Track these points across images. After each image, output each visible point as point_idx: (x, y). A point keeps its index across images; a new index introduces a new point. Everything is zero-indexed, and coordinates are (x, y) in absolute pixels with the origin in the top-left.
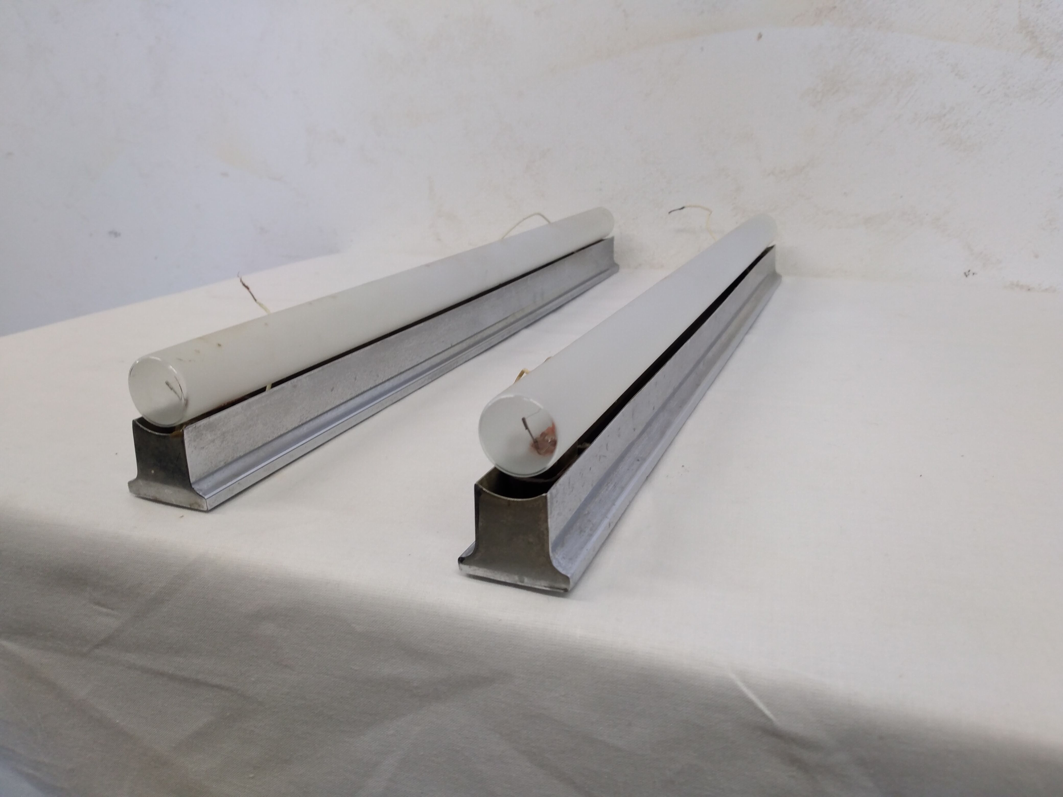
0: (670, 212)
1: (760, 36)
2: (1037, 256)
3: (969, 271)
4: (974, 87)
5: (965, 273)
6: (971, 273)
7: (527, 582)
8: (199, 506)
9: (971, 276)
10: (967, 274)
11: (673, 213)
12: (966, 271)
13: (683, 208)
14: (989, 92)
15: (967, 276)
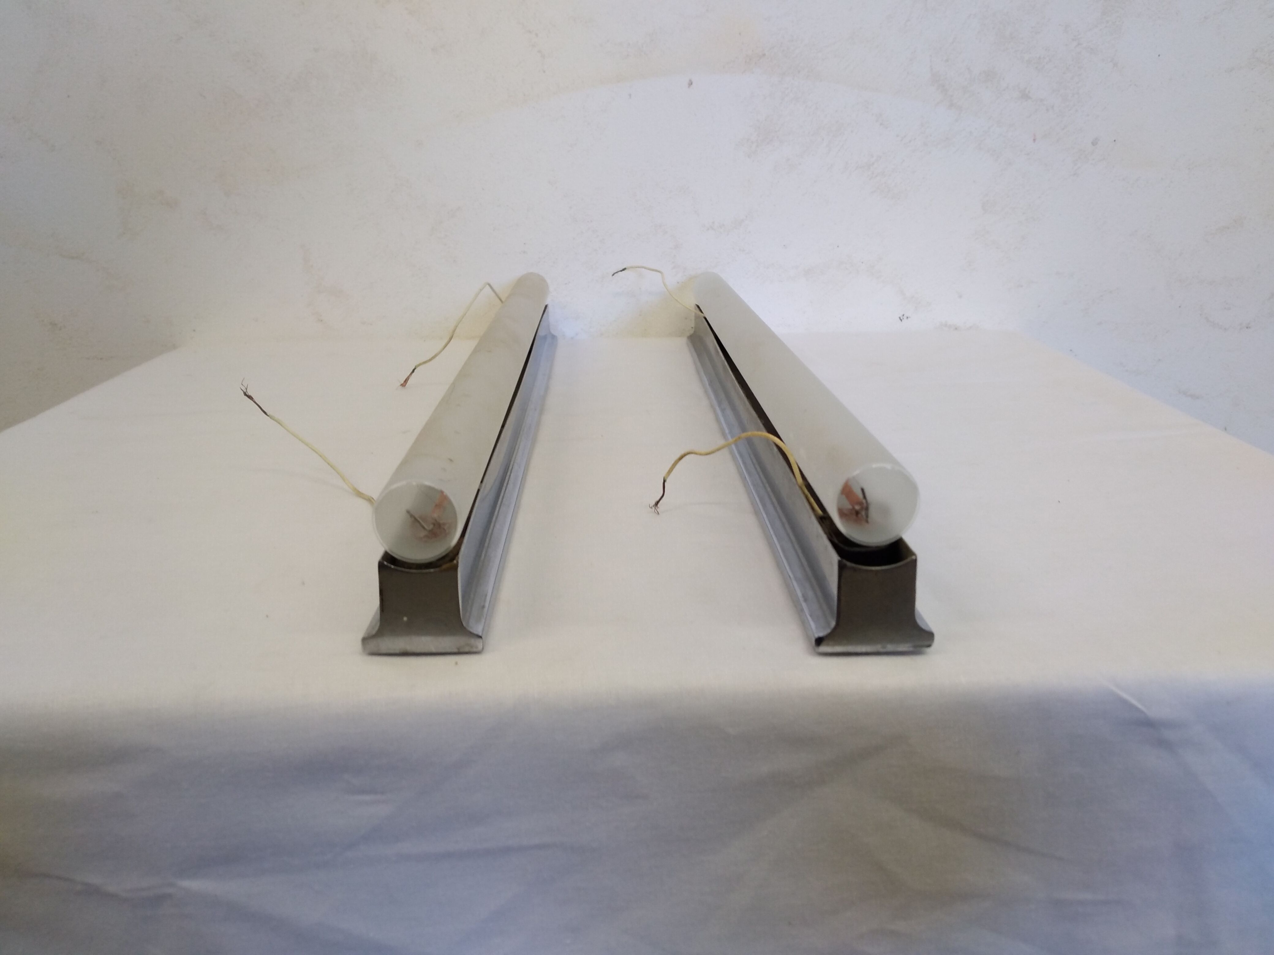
0: (613, 275)
1: (691, 83)
2: (960, 297)
3: (903, 315)
4: (898, 136)
5: (900, 318)
6: (905, 317)
7: (890, 647)
8: (472, 647)
9: (905, 320)
10: (902, 318)
11: (615, 275)
12: (901, 315)
13: (624, 270)
14: (910, 141)
15: (901, 320)
